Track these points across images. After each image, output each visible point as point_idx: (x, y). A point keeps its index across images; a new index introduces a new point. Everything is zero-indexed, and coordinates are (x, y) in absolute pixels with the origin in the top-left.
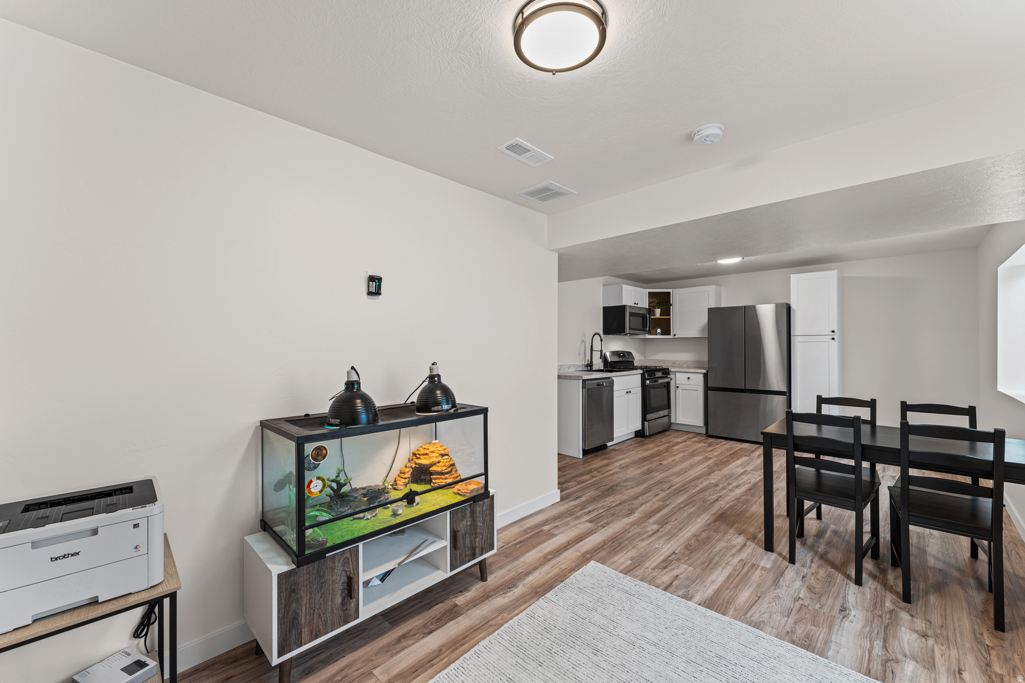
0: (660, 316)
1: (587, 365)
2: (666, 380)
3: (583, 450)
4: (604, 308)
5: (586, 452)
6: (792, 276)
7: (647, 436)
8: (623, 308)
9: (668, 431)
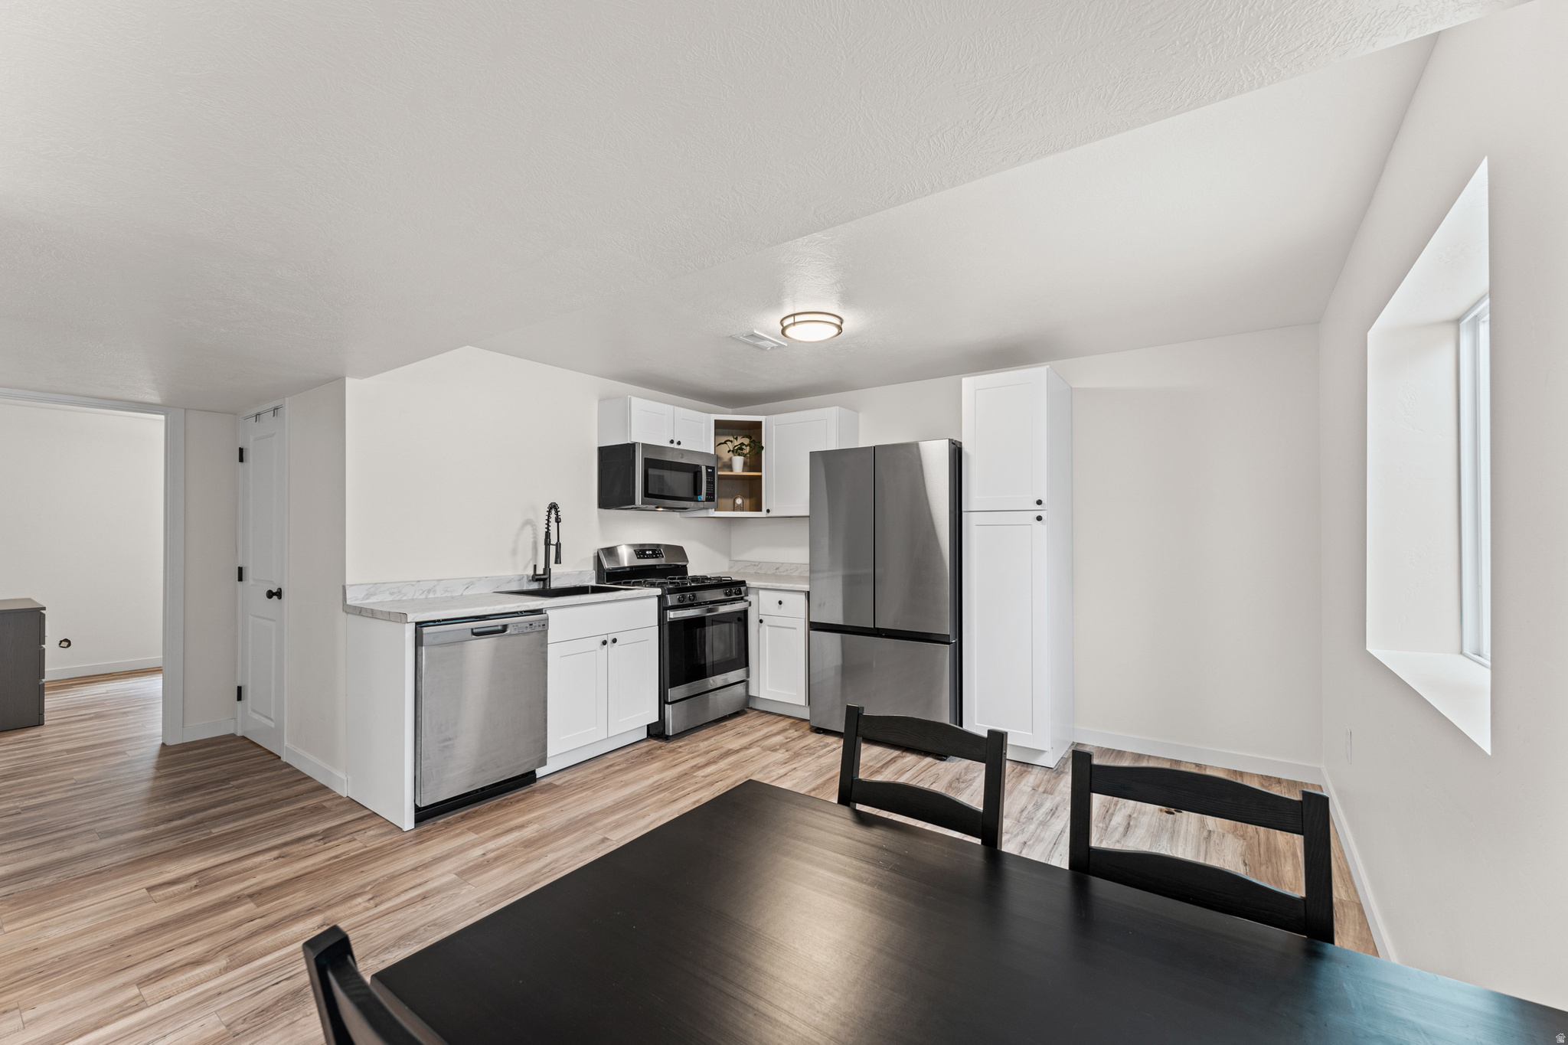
0: (743, 471)
1: (535, 578)
2: (738, 606)
3: (417, 809)
4: (601, 450)
5: (423, 815)
6: (963, 379)
7: (668, 736)
8: (631, 448)
9: (746, 713)
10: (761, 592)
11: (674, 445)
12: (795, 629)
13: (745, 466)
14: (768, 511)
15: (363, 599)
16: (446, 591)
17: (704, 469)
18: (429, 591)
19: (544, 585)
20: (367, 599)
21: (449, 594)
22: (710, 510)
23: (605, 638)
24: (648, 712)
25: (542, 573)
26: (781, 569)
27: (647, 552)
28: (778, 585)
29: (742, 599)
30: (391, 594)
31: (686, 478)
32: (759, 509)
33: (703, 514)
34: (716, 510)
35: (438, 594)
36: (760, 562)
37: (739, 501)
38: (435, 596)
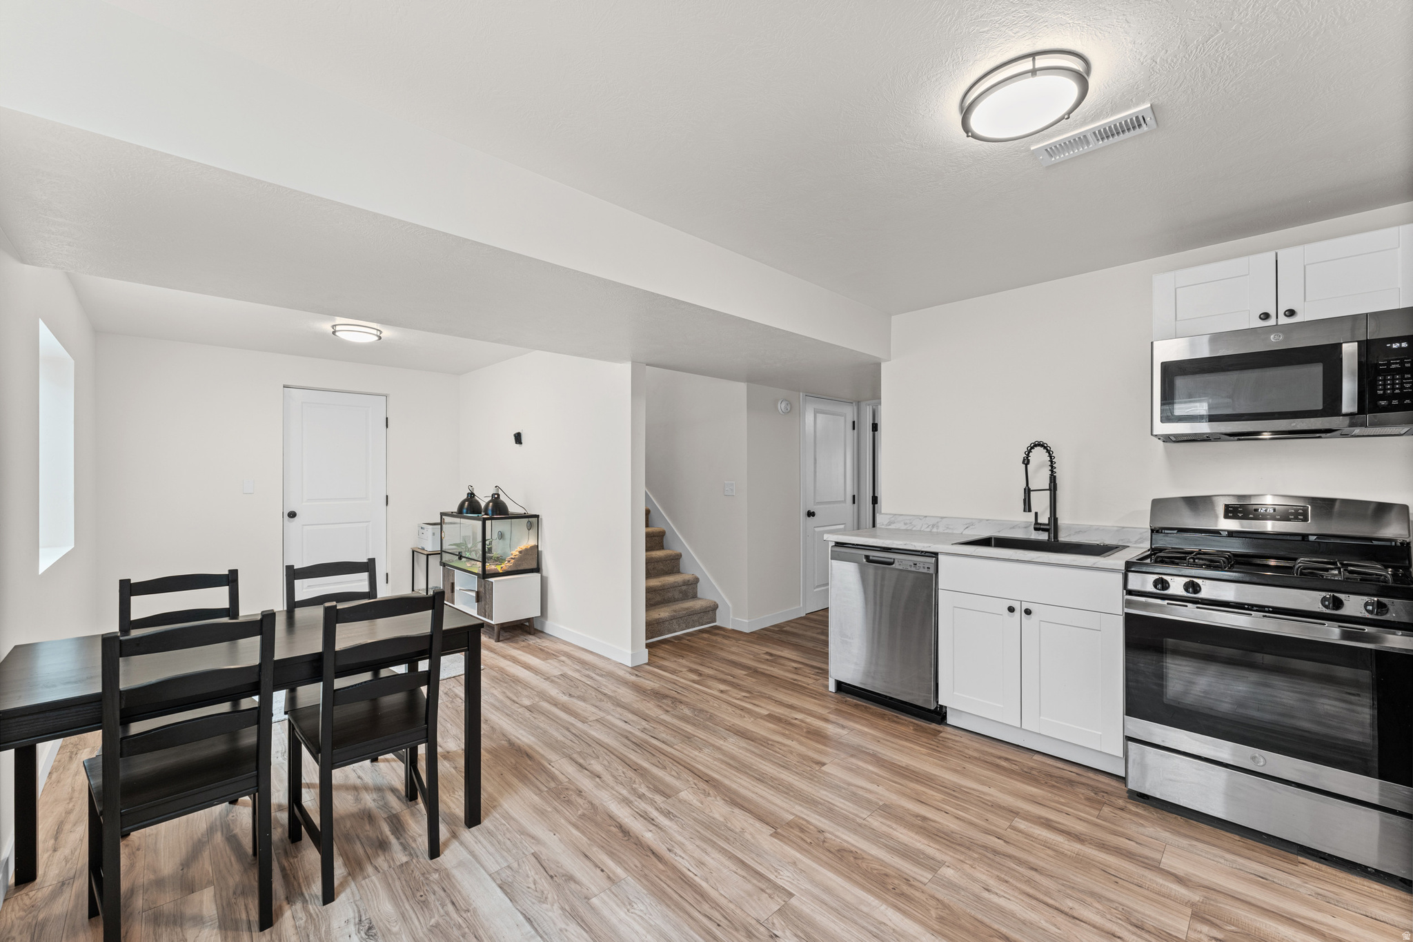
17: (1349, 348)
19: (1049, 537)
23: (1016, 605)
27: (1263, 511)
30: (905, 524)
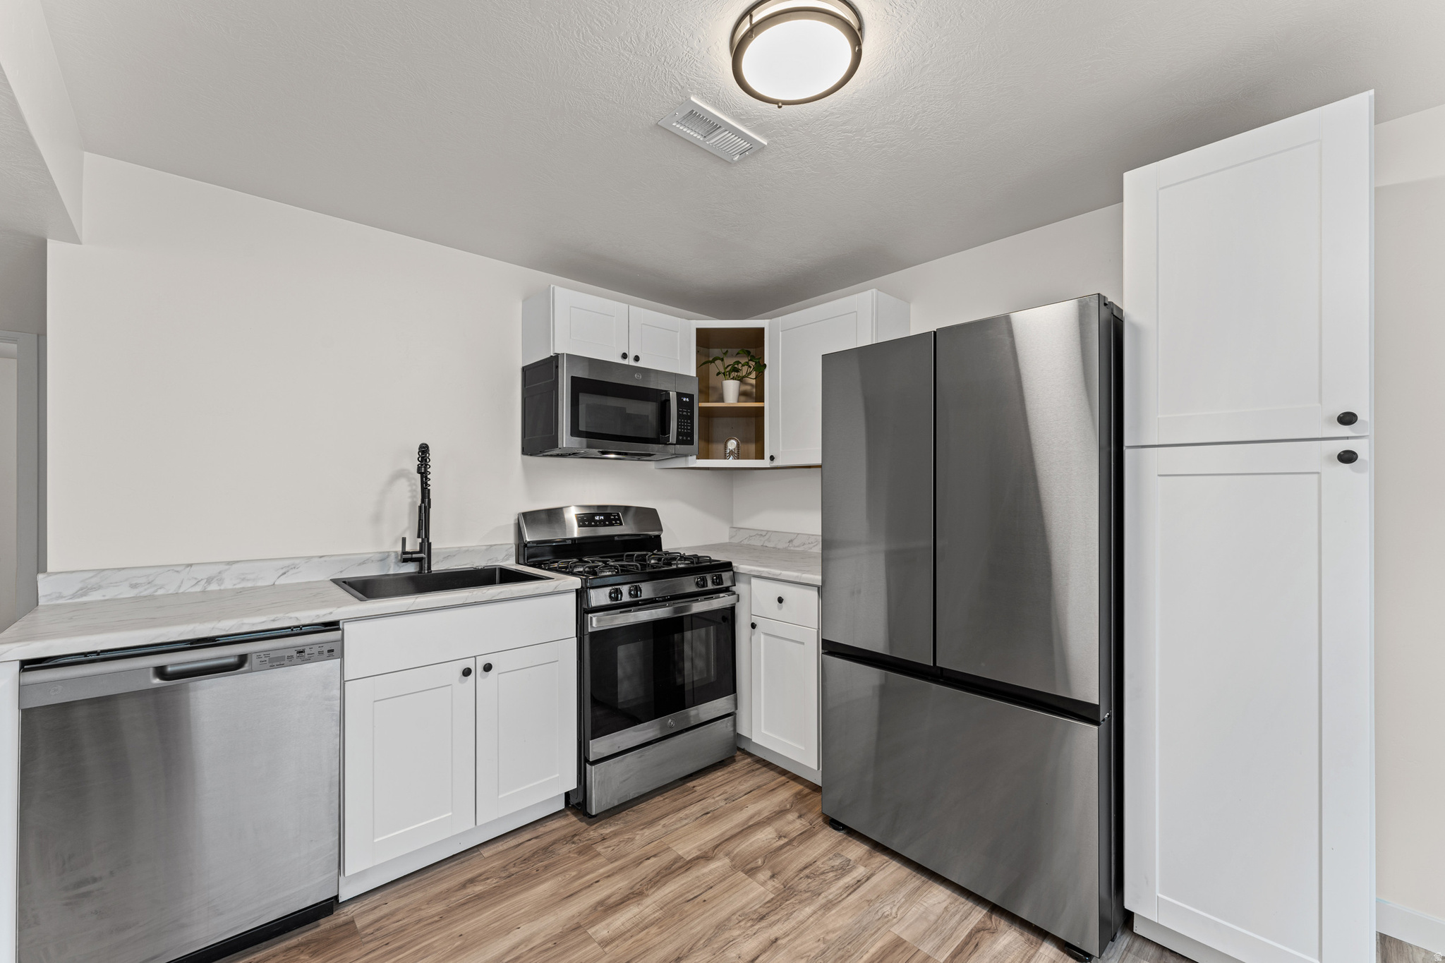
10: (753, 580)
11: (630, 362)
12: (803, 643)
13: (743, 395)
14: (772, 458)
15: (74, 596)
16: (243, 579)
17: (673, 395)
18: (209, 581)
19: (421, 568)
20: (82, 596)
21: (249, 584)
22: (690, 458)
23: (470, 664)
24: (558, 775)
25: (418, 549)
26: (796, 543)
27: (597, 518)
28: (777, 572)
29: (727, 590)
31: (648, 410)
32: (760, 455)
33: (680, 463)
34: (700, 456)
35: (228, 584)
36: (768, 531)
37: (732, 445)
38: (222, 588)
